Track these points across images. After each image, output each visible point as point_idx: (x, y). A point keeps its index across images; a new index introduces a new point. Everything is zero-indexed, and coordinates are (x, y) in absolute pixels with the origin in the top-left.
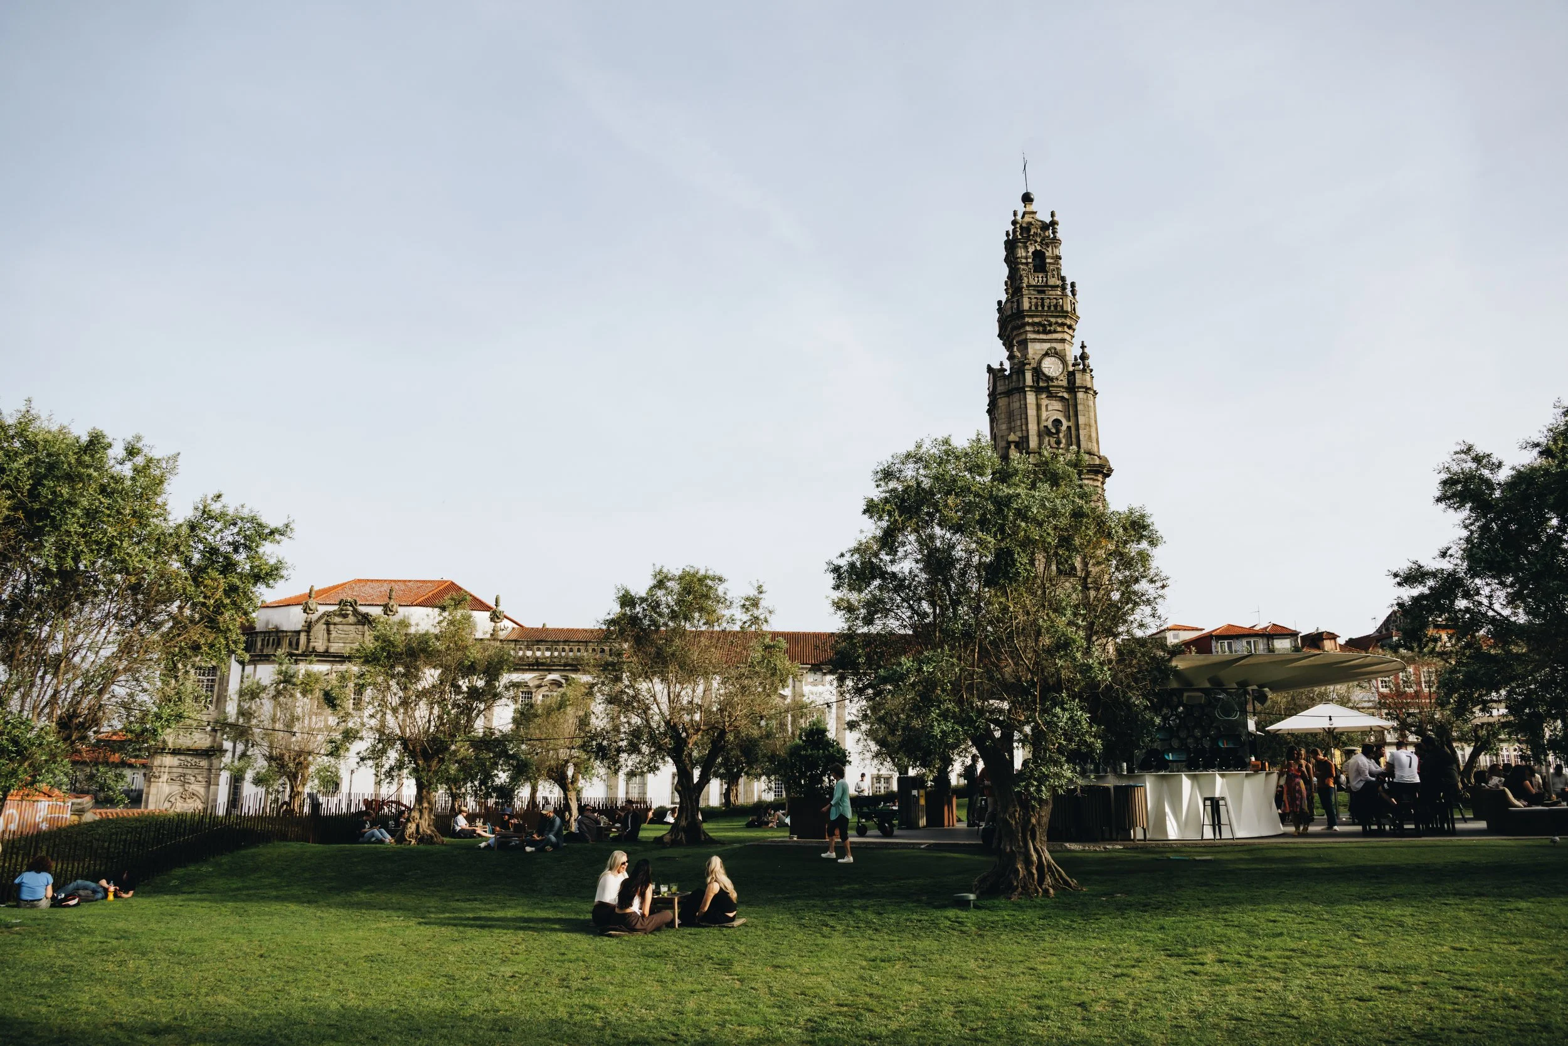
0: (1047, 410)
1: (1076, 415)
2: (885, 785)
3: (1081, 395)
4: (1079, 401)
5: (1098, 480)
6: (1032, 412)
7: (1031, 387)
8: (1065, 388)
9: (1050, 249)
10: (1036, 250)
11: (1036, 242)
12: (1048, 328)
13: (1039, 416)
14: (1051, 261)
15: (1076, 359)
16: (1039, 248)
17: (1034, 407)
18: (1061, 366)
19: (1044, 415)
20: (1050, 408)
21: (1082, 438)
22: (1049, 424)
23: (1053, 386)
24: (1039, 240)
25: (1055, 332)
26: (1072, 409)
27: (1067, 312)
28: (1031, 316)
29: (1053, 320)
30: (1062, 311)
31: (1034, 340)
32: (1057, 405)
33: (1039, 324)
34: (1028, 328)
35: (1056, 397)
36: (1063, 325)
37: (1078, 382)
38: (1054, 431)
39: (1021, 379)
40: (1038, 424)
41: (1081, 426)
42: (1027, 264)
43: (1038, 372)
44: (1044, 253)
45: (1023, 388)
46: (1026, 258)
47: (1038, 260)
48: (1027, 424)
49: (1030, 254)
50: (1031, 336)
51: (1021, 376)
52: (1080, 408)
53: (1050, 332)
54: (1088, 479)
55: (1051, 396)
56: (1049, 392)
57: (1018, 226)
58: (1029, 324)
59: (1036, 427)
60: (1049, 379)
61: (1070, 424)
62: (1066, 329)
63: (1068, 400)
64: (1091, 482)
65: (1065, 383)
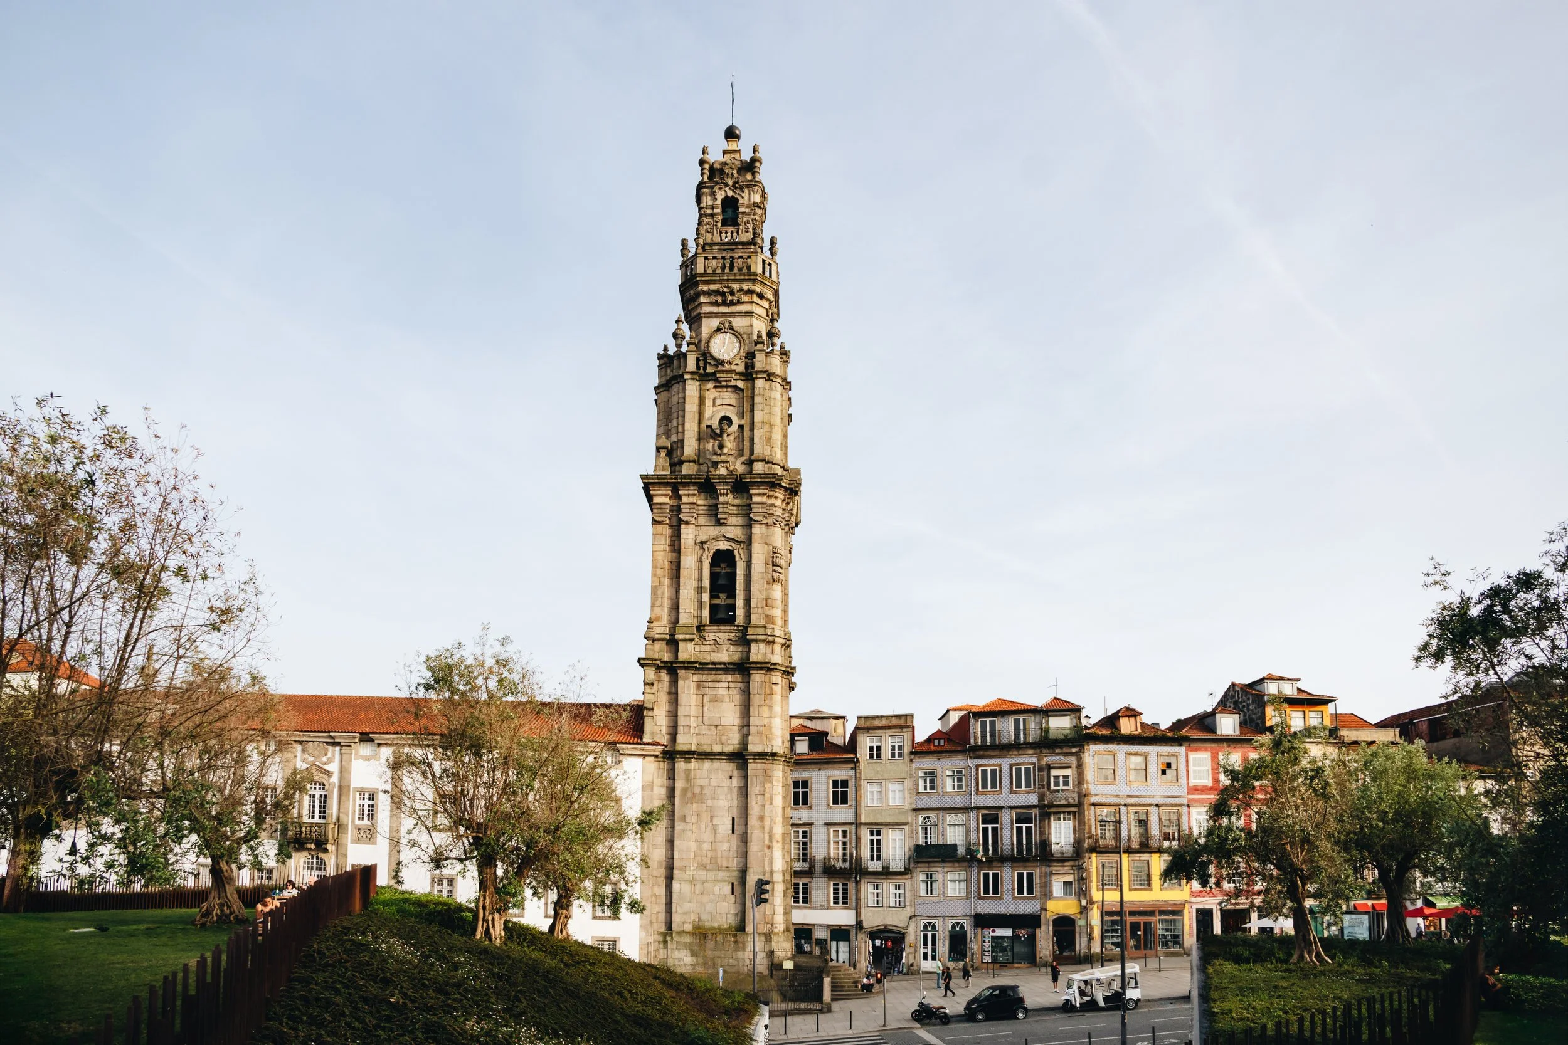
0: (714, 405)
1: (752, 411)
2: (449, 888)
3: (760, 383)
4: (756, 392)
5: (776, 498)
6: (691, 407)
7: (692, 373)
8: (741, 374)
9: (746, 195)
10: (727, 197)
11: (727, 185)
12: (729, 298)
13: (701, 413)
14: (747, 210)
15: (759, 336)
16: (730, 193)
17: (697, 401)
18: (737, 345)
19: (709, 410)
20: (718, 402)
21: (756, 440)
22: (715, 423)
23: (722, 372)
24: (730, 183)
25: (739, 302)
26: (747, 402)
27: (755, 274)
28: (707, 282)
29: (736, 286)
30: (749, 273)
31: (710, 315)
32: (729, 397)
33: (717, 292)
34: (703, 299)
35: (727, 386)
36: (750, 292)
37: (758, 366)
38: (718, 431)
39: (682, 364)
40: (700, 423)
41: (757, 425)
42: (712, 215)
43: (705, 356)
44: (737, 200)
45: (682, 376)
46: (713, 208)
47: (730, 211)
48: (683, 424)
49: (719, 202)
50: (706, 309)
51: (682, 360)
52: (757, 400)
53: (732, 303)
54: (759, 495)
55: (719, 386)
56: (717, 380)
57: (707, 166)
58: (704, 293)
59: (695, 428)
60: (719, 363)
61: (743, 422)
62: (755, 298)
63: (742, 390)
64: (764, 499)
65: (741, 368)
